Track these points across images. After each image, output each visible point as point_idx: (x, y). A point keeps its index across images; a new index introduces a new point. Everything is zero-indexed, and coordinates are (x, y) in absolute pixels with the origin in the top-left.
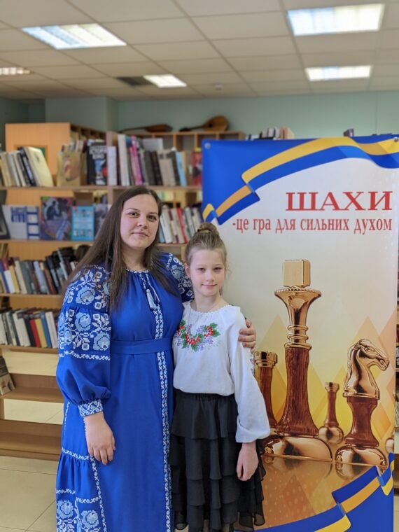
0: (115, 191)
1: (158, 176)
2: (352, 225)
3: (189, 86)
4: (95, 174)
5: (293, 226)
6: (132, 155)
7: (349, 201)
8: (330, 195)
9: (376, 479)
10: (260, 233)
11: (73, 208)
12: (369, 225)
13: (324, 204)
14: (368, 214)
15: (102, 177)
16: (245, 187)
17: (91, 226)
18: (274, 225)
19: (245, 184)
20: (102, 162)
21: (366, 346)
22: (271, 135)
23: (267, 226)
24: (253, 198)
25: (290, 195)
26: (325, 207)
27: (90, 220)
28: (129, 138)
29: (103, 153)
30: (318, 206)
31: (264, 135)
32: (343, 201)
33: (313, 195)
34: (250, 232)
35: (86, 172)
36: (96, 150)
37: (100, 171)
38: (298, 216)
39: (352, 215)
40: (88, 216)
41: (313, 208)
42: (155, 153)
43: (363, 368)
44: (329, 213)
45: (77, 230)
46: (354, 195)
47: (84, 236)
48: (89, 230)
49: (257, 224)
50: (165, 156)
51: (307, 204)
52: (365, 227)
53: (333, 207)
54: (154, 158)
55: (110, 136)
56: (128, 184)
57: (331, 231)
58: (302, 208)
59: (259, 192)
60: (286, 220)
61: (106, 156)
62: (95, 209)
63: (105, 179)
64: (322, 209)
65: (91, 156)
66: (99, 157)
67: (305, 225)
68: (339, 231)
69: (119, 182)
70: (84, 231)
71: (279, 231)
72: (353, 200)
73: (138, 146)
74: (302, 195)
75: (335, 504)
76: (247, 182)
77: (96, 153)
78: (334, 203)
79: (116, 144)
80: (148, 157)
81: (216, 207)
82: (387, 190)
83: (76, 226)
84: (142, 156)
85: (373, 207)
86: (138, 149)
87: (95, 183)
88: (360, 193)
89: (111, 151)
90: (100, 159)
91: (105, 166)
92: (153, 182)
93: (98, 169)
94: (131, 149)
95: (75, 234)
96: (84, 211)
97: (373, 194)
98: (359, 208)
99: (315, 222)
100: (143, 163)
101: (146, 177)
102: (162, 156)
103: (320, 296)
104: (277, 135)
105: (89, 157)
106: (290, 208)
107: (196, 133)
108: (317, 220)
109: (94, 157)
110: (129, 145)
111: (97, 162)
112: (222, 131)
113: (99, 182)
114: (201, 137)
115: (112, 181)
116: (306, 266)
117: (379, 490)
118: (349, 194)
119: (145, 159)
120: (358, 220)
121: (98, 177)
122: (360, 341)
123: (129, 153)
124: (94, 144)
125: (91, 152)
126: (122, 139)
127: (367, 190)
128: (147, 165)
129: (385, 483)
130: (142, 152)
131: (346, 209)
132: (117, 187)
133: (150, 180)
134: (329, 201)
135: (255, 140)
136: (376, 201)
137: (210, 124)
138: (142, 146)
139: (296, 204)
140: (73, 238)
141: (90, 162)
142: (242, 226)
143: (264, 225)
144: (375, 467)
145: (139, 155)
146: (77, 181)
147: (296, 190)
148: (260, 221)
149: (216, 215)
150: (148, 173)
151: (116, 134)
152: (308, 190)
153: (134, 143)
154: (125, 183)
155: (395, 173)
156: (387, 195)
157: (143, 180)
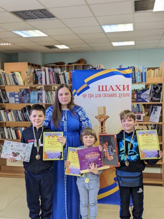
0: (45, 86)
1: (59, 81)
2: (118, 95)
3: (70, 48)
4: (38, 81)
5: (100, 96)
6: (50, 74)
7: (117, 88)
8: (111, 86)
10: (90, 98)
11: (31, 92)
12: (123, 95)
13: (109, 89)
14: (122, 92)
15: (40, 82)
16: (85, 84)
17: (37, 98)
18: (94, 96)
19: (85, 83)
20: (40, 77)
22: (96, 67)
23: (93, 96)
24: (88, 88)
25: (99, 86)
26: (110, 90)
27: (37, 96)
28: (49, 68)
29: (40, 73)
30: (108, 89)
31: (94, 67)
32: (115, 88)
33: (106, 86)
34: (87, 98)
35: (35, 80)
36: (38, 73)
37: (40, 79)
38: (102, 93)
39: (118, 92)
40: (36, 95)
41: (106, 90)
42: (58, 73)
44: (111, 92)
45: (32, 100)
46: (118, 86)
47: (34, 101)
48: (36, 100)
49: (89, 95)
50: (61, 75)
51: (104, 89)
52: (122, 96)
53: (112, 90)
54: (58, 75)
55: (43, 68)
56: (49, 84)
57: (112, 97)
58: (103, 90)
59: (89, 85)
60: (98, 94)
61: (41, 74)
62: (38, 92)
63: (41, 82)
64: (109, 91)
65: (37, 74)
66: (39, 75)
67: (104, 96)
68: (114, 97)
69: (46, 83)
70: (34, 100)
71: (96, 98)
72: (118, 88)
73: (52, 71)
74: (103, 86)
75: (115, 182)
76: (86, 83)
77: (38, 74)
78: (112, 89)
79: (45, 70)
80: (56, 75)
81: (77, 90)
82: (128, 85)
83: (31, 98)
84: (54, 74)
85: (124, 90)
86: (52, 72)
87: (38, 84)
88: (120, 86)
89: (43, 73)
90: (40, 76)
91: (41, 78)
92: (57, 83)
93: (39, 79)
95: (31, 101)
96: (34, 93)
97: (124, 86)
98: (120, 90)
99: (107, 95)
100: (54, 77)
101: (55, 81)
102: (60, 74)
103: (109, 117)
104: (98, 67)
105: (36, 75)
106: (99, 90)
107: (73, 65)
108: (107, 94)
109: (38, 75)
110: (49, 71)
111: (38, 77)
112: (83, 64)
113: (39, 83)
114: (75, 66)
115: (44, 83)
116: (105, 108)
118: (117, 86)
119: (55, 75)
120: (119, 94)
121: (39, 82)
123: (49, 73)
124: (37, 71)
125: (36, 73)
126: (47, 69)
127: (122, 84)
128: (55, 77)
130: (53, 73)
131: (116, 90)
132: (45, 85)
133: (56, 82)
134: (111, 88)
135: (91, 69)
136: (125, 88)
137: (79, 62)
138: (54, 71)
139: (101, 89)
140: (31, 102)
141: (36, 77)
142: (85, 96)
143: (91, 96)
145: (53, 74)
146: (32, 83)
147: (101, 85)
148: (90, 94)
149: (77, 93)
150: (56, 80)
151: (45, 67)
152: (104, 85)
153: (51, 70)
154: (48, 83)
155: (130, 79)
156: (128, 86)
157: (54, 82)
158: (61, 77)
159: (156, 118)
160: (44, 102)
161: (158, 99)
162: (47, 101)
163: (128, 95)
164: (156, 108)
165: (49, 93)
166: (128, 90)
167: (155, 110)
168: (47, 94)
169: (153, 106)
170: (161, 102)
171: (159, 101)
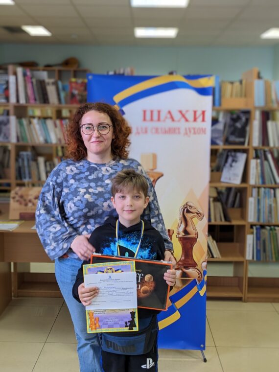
0: (15, 107)
1: (46, 97)
2: (182, 131)
3: (53, 36)
5: (146, 132)
6: (27, 82)
7: (181, 116)
8: (170, 112)
9: (196, 287)
12: (192, 131)
14: (192, 124)
15: (4, 97)
19: (115, 103)
20: (5, 87)
21: (190, 206)
25: (145, 112)
26: (166, 120)
29: (5, 80)
30: (162, 118)
31: (118, 72)
32: (177, 116)
33: (159, 112)
37: (3, 92)
38: (149, 125)
39: (183, 125)
41: (159, 120)
42: (43, 81)
43: (188, 219)
44: (169, 124)
46: (184, 113)
50: (51, 84)
51: (155, 117)
52: (190, 133)
53: (170, 120)
54: (43, 85)
55: (11, 68)
56: (24, 102)
58: (152, 120)
59: (124, 108)
60: (142, 128)
61: (7, 82)
63: (7, 98)
64: (164, 121)
66: (2, 82)
67: (155, 131)
68: (175, 135)
69: (18, 101)
71: (137, 134)
72: (183, 116)
73: (31, 76)
74: (152, 112)
75: (171, 304)
76: (117, 103)
78: (172, 117)
79: (15, 74)
80: (39, 84)
82: (204, 109)
84: (35, 83)
85: (195, 119)
86: (31, 78)
88: (187, 111)
89: (12, 79)
90: (3, 84)
91: (7, 89)
92: (42, 101)
93: (1, 91)
94: (26, 78)
97: (195, 112)
98: (187, 120)
100: (35, 88)
101: (37, 98)
102: (48, 84)
103: (162, 175)
106: (145, 119)
107: (57, 68)
108: (161, 128)
110: (25, 75)
114: (60, 72)
115: (13, 100)
116: (155, 157)
117: (198, 293)
118: (181, 112)
119: (37, 85)
120: (186, 128)
121: (1, 97)
122: (187, 203)
123: (25, 81)
126: (20, 70)
127: (191, 109)
129: (201, 288)
130: (34, 80)
131: (179, 121)
132: (17, 105)
133: (40, 100)
134: (169, 116)
136: (197, 116)
137: (67, 63)
138: (34, 76)
144: (195, 280)
145: (32, 83)
147: (148, 108)
150: (39, 95)
151: (15, 66)
152: (156, 108)
153: (28, 73)
154: (22, 101)
155: (209, 99)
156: (203, 113)
157: (35, 100)
158: (51, 90)
159: (235, 175)
160: (14, 140)
161: (241, 140)
162: (20, 139)
163: (203, 131)
164: (235, 157)
165: (25, 122)
166: (203, 120)
167: (233, 161)
168: (21, 124)
169: (229, 154)
170: (246, 146)
171: (243, 143)
